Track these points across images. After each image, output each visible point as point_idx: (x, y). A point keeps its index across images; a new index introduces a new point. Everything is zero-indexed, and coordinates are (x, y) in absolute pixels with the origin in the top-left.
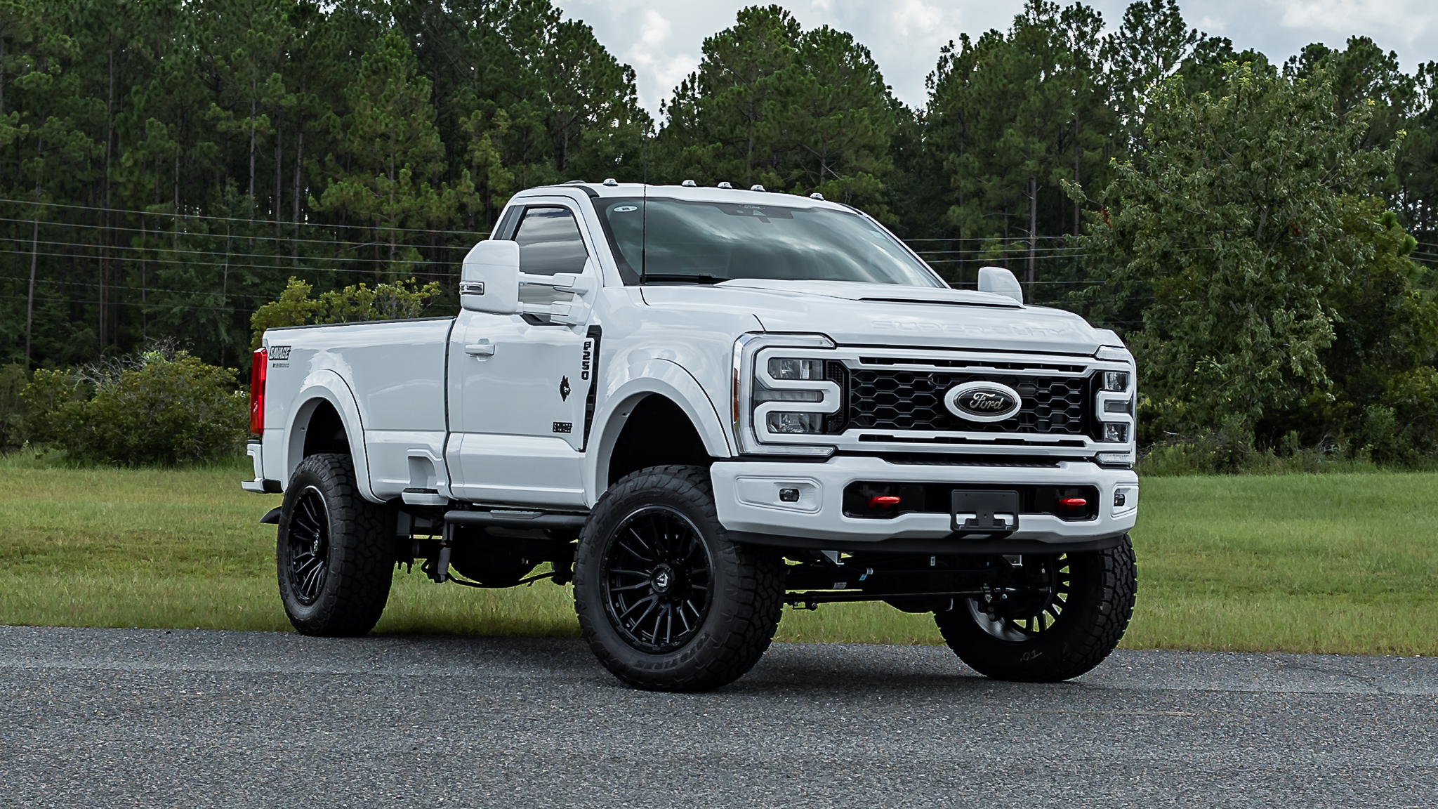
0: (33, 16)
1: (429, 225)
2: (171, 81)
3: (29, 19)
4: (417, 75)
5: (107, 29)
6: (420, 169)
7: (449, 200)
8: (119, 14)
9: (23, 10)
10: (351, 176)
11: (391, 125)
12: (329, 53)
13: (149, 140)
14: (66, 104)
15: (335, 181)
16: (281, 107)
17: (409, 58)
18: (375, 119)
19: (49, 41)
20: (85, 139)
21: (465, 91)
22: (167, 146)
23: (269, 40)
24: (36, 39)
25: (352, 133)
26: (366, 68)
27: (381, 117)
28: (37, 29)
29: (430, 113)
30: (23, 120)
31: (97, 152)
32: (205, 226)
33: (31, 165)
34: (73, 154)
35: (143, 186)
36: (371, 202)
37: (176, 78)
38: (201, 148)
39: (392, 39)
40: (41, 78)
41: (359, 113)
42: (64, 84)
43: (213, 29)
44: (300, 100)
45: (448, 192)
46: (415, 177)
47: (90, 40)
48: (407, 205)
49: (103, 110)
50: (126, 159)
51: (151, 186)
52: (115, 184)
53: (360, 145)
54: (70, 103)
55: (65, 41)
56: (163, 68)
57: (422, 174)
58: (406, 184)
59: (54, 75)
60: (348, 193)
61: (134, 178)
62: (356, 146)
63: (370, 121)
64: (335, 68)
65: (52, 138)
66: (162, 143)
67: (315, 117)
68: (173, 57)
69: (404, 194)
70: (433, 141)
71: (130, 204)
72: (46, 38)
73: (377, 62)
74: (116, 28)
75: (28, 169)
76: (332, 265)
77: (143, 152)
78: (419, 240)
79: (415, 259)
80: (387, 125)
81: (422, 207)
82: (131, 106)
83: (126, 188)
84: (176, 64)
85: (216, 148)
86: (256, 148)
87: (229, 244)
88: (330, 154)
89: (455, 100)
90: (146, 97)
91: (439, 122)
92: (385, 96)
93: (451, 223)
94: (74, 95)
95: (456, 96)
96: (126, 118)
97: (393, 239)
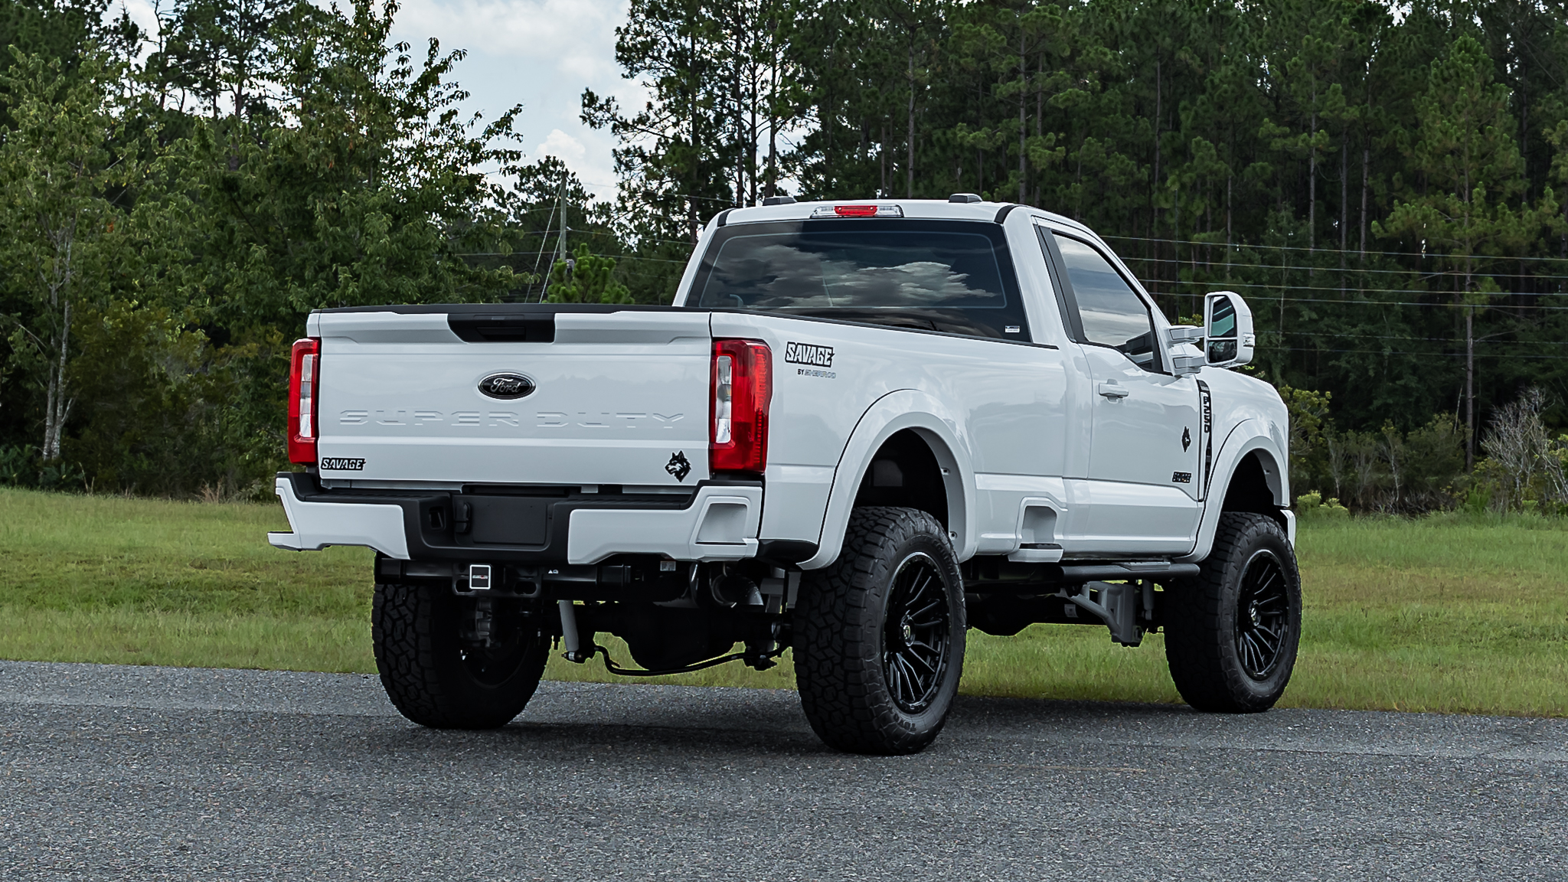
0: (1070, 28)
1: (1508, 251)
2: (1220, 95)
3: (1065, 30)
4: (1493, 82)
5: (1155, 41)
6: (1498, 189)
7: (1529, 222)
8: (1167, 22)
9: (1059, 21)
10: (1420, 196)
11: (1462, 140)
12: (1396, 60)
13: (1195, 162)
14: (1106, 123)
15: (1402, 202)
16: (1344, 121)
17: (1484, 62)
18: (1445, 133)
19: (1088, 55)
20: (1127, 161)
21: (1550, 99)
22: (1216, 167)
23: (1328, 47)
24: (1076, 52)
25: (1421, 150)
26: (1436, 76)
27: (1452, 131)
28: (1076, 42)
29: (1509, 125)
30: (1059, 143)
31: (1140, 176)
32: (1257, 256)
33: (1067, 192)
34: (1113, 179)
35: (1191, 212)
36: (1440, 226)
37: (1226, 92)
38: (1254, 168)
39: (1465, 42)
40: (1078, 96)
41: (1428, 126)
42: (1105, 101)
43: (1267, 36)
44: (1364, 113)
45: (1528, 213)
46: (1491, 198)
47: (1135, 51)
48: (1481, 229)
49: (1147, 130)
50: (1172, 185)
51: (1199, 213)
52: (1162, 211)
53: (1428, 162)
54: (1110, 121)
55: (1105, 54)
56: (1212, 81)
57: (1501, 193)
58: (1480, 205)
59: (1093, 93)
60: (1415, 217)
61: (1181, 204)
62: (1425, 162)
63: (1439, 135)
64: (1402, 77)
65: (1090, 161)
66: (1211, 164)
67: (1380, 132)
68: (1223, 68)
69: (1478, 216)
70: (1512, 156)
71: (1177, 233)
72: (1084, 52)
73: (1448, 68)
74: (1164, 39)
75: (1065, 196)
76: (1400, 297)
77: (1189, 174)
78: (1496, 268)
79: (1492, 289)
80: (1458, 139)
81: (1499, 232)
82: (1177, 126)
83: (1172, 216)
84: (1226, 77)
85: (1271, 168)
86: (1316, 168)
87: (1285, 276)
88: (1397, 174)
89: (1540, 109)
90: (1193, 113)
91: (1520, 135)
92: (1457, 107)
93: (1534, 249)
94: (1115, 113)
95: (1540, 105)
96: (1173, 137)
97: (1468, 269)
